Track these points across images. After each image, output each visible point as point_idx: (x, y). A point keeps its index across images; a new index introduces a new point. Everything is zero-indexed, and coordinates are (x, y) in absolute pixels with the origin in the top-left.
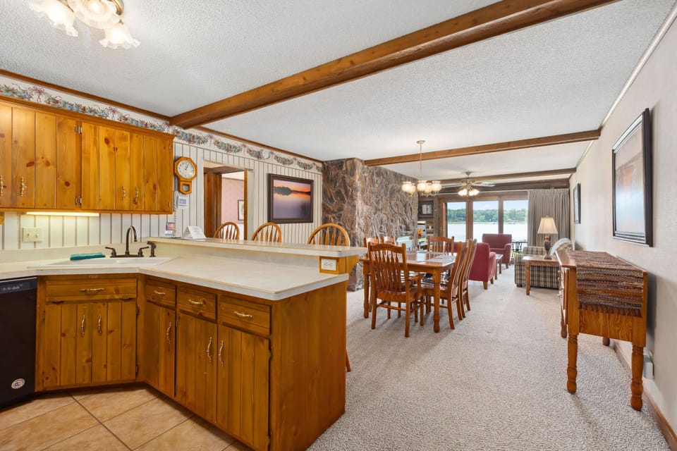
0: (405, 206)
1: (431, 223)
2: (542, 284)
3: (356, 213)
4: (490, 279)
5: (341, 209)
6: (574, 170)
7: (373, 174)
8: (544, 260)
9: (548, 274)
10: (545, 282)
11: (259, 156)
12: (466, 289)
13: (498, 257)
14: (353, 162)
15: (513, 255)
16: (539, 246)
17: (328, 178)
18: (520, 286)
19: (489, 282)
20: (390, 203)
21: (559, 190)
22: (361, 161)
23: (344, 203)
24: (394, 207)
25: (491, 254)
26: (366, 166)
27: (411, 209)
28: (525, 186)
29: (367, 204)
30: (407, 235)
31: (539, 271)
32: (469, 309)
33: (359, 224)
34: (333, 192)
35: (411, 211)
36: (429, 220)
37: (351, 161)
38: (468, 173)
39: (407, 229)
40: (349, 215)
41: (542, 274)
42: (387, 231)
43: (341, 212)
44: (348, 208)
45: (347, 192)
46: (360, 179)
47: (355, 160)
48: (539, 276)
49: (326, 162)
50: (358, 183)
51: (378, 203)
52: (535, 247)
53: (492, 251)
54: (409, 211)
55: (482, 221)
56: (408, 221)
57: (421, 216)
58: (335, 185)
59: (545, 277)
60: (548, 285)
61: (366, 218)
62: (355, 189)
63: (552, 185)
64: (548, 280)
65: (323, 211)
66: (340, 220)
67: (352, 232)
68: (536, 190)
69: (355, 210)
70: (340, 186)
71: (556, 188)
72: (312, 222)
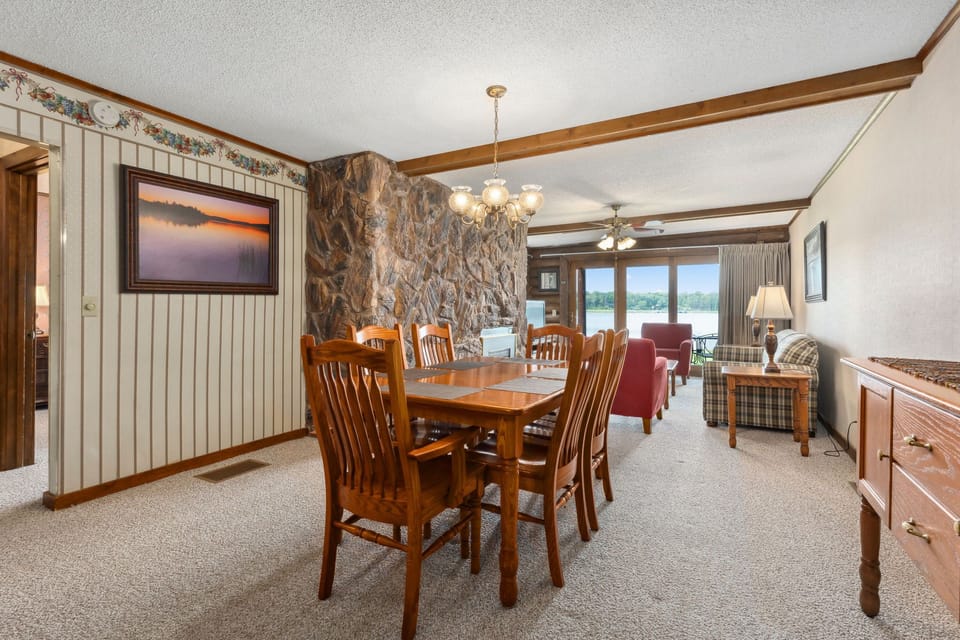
0: (499, 269)
1: (556, 304)
2: (757, 421)
3: (374, 274)
4: (655, 411)
5: (341, 266)
6: (806, 202)
7: (420, 196)
8: (763, 374)
9: (769, 401)
10: (763, 416)
11: (83, 115)
12: (604, 450)
13: (671, 365)
14: (366, 161)
15: (695, 361)
16: (738, 343)
17: (316, 198)
18: (713, 424)
19: (655, 417)
20: (465, 260)
21: (772, 244)
22: (389, 162)
23: (348, 252)
24: (473, 270)
25: (658, 360)
26: (400, 176)
27: (512, 275)
28: (715, 238)
29: (402, 256)
30: (502, 324)
31: (750, 394)
32: (609, 498)
33: (380, 299)
34: (326, 227)
35: (513, 279)
36: (551, 300)
37: (362, 157)
38: (615, 207)
39: (504, 312)
40: (357, 280)
41: (756, 400)
42: (457, 315)
43: (343, 273)
44: (356, 263)
45: (353, 226)
46: (384, 199)
47: (370, 157)
48: (750, 405)
49: (314, 163)
50: (378, 209)
51: (433, 256)
52: (734, 347)
53: (659, 354)
54: (509, 280)
55: (642, 308)
56: (504, 297)
57: (534, 291)
58: (330, 213)
59: (763, 406)
60: (769, 422)
61: (400, 286)
62: (370, 221)
63: (760, 236)
64: (769, 412)
65: (308, 271)
66: (339, 290)
67: (364, 315)
68: (734, 245)
69: (370, 266)
70: (341, 216)
71: (766, 242)
72: (275, 293)
